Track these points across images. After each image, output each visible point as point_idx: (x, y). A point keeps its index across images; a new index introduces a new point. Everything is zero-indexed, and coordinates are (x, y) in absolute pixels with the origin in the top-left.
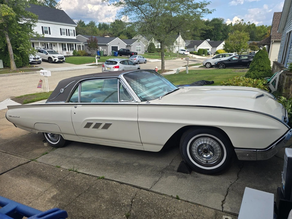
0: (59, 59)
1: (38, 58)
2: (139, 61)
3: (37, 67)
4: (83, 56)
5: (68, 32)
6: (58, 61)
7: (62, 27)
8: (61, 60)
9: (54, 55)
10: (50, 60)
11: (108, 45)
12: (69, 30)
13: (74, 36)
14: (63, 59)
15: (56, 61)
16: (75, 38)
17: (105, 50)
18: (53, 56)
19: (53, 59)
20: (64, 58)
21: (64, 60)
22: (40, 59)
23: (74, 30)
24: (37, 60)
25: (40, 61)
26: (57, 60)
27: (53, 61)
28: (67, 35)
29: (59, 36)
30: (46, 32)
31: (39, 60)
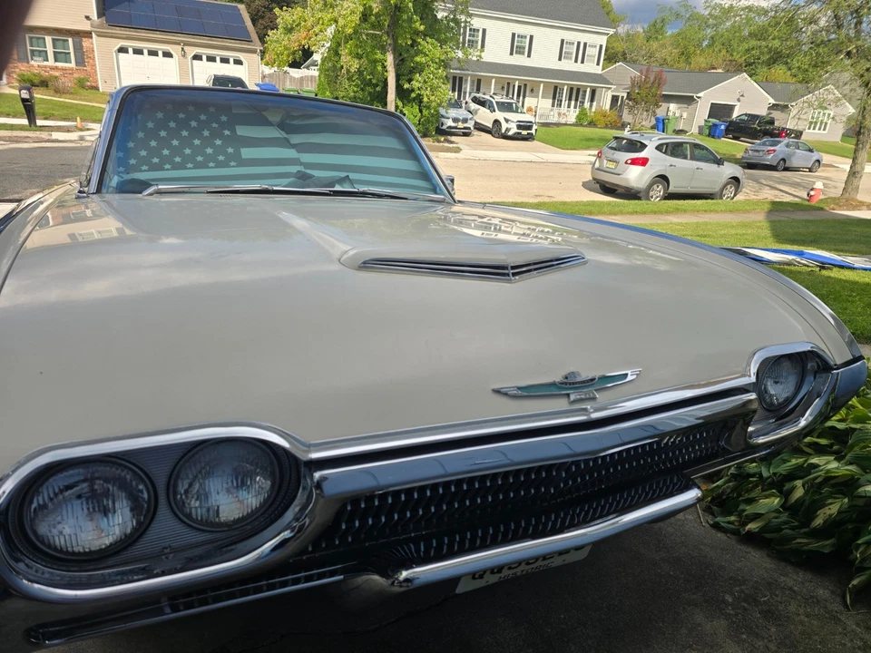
0: (519, 127)
1: (465, 121)
2: (784, 160)
3: (452, 142)
4: (606, 127)
5: (581, 52)
6: (515, 133)
7: (569, 36)
8: (524, 132)
9: (510, 116)
10: (495, 130)
11: (699, 98)
12: (585, 44)
13: (598, 64)
14: (529, 128)
15: (510, 133)
16: (598, 70)
17: (685, 115)
18: (507, 117)
19: (504, 126)
20: (535, 127)
21: (533, 131)
22: (470, 124)
23: (601, 46)
24: (460, 125)
25: (469, 128)
26: (514, 130)
27: (503, 131)
28: (576, 61)
29: (553, 64)
30: (520, 51)
31: (466, 125)
